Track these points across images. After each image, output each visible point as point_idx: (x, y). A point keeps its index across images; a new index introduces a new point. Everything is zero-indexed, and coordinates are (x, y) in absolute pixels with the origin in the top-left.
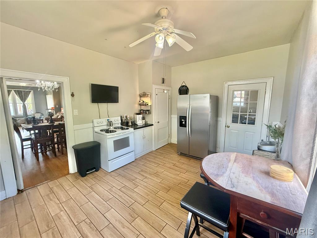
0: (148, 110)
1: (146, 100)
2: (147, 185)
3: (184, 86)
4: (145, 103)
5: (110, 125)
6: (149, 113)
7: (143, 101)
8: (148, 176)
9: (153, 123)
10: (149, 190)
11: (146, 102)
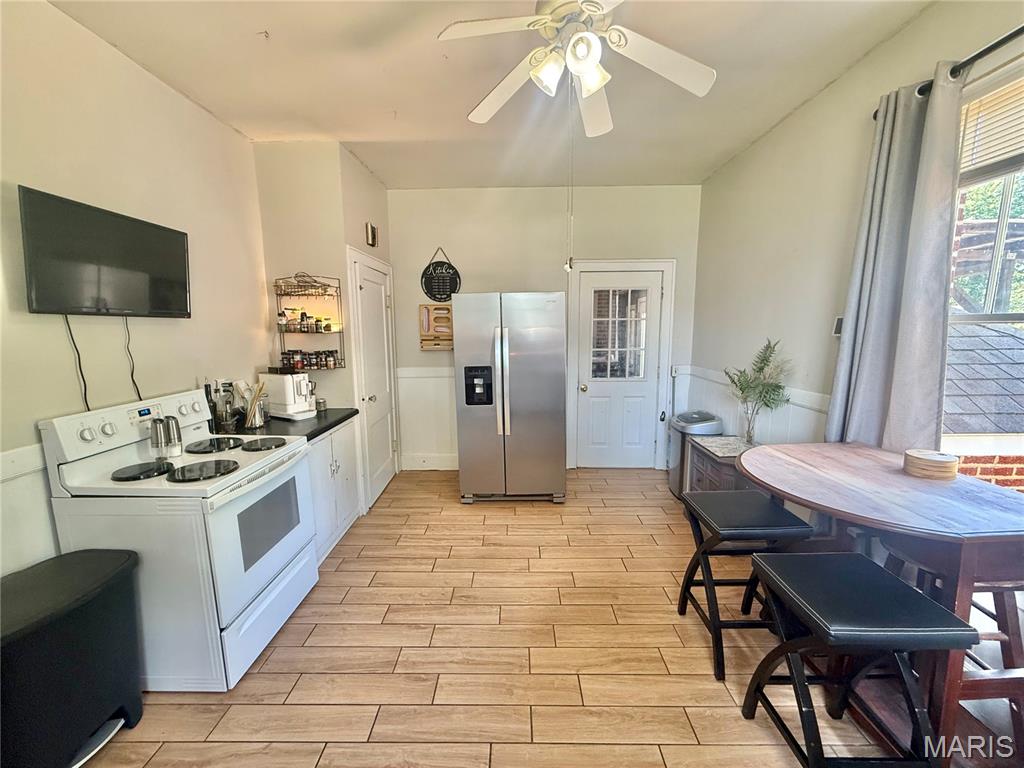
0: (331, 353)
1: (317, 308)
2: (468, 653)
3: (440, 264)
4: (313, 321)
5: (169, 441)
6: (335, 364)
7: (303, 315)
8: (436, 618)
9: (353, 401)
10: (491, 669)
11: (319, 316)
